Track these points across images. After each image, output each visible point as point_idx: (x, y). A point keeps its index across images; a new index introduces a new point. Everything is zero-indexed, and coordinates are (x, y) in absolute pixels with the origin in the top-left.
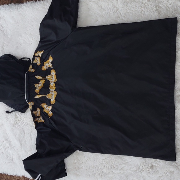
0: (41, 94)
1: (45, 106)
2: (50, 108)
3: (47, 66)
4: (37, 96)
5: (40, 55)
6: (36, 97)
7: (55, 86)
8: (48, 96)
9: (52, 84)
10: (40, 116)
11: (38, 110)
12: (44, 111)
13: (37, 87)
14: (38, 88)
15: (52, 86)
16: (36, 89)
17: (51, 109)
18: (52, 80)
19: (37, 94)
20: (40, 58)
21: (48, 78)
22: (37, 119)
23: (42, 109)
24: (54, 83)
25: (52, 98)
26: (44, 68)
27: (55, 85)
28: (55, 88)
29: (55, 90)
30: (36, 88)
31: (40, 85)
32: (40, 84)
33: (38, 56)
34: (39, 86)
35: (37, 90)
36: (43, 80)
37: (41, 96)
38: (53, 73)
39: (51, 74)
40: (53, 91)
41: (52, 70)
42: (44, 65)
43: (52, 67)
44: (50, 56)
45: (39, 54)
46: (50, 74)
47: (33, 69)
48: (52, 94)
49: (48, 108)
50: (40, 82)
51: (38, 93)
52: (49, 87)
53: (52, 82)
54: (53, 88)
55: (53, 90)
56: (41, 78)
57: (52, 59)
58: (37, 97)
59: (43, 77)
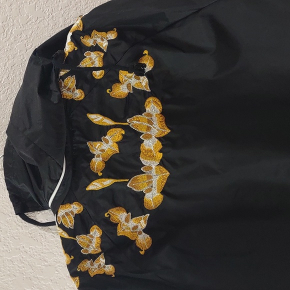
0: (109, 177)
1: (120, 215)
2: (142, 222)
3: (129, 86)
4: (94, 183)
5: (104, 45)
6: (91, 187)
7: (160, 151)
8: (136, 184)
9: (151, 144)
10: (98, 255)
11: (96, 233)
12: (120, 232)
13: (96, 152)
14: (99, 156)
15: (151, 151)
16: (94, 159)
17: (144, 225)
18: (149, 129)
19: (96, 177)
20: (102, 54)
21: (135, 122)
22: (89, 262)
23: (109, 227)
24: (159, 139)
25: (149, 190)
26: (121, 91)
27: (160, 146)
28: (160, 155)
29: (162, 163)
30: (93, 156)
31: (105, 146)
32: (107, 142)
33: (96, 48)
34: (103, 151)
35: (97, 163)
36: (119, 130)
37: (108, 182)
38: (153, 107)
39: (145, 111)
40: (154, 167)
41: (151, 99)
42: (118, 81)
43: (149, 90)
44: (146, 52)
45: (99, 41)
46: (141, 110)
47: (77, 91)
48: (150, 177)
49: (132, 223)
50: (107, 137)
51: (100, 174)
52: (140, 152)
53: (149, 137)
54: (152, 157)
55: (154, 164)
56: (108, 122)
57: (153, 61)
58: (95, 186)
59: (115, 121)
